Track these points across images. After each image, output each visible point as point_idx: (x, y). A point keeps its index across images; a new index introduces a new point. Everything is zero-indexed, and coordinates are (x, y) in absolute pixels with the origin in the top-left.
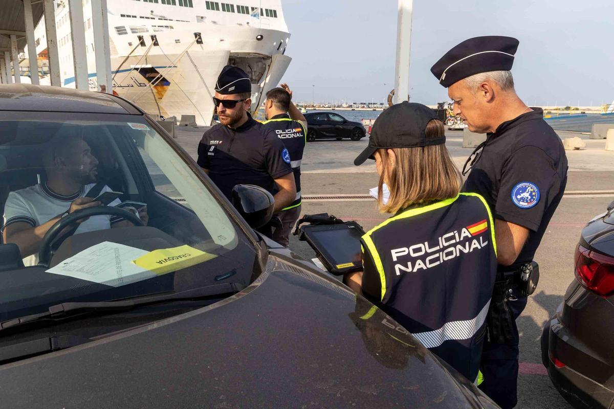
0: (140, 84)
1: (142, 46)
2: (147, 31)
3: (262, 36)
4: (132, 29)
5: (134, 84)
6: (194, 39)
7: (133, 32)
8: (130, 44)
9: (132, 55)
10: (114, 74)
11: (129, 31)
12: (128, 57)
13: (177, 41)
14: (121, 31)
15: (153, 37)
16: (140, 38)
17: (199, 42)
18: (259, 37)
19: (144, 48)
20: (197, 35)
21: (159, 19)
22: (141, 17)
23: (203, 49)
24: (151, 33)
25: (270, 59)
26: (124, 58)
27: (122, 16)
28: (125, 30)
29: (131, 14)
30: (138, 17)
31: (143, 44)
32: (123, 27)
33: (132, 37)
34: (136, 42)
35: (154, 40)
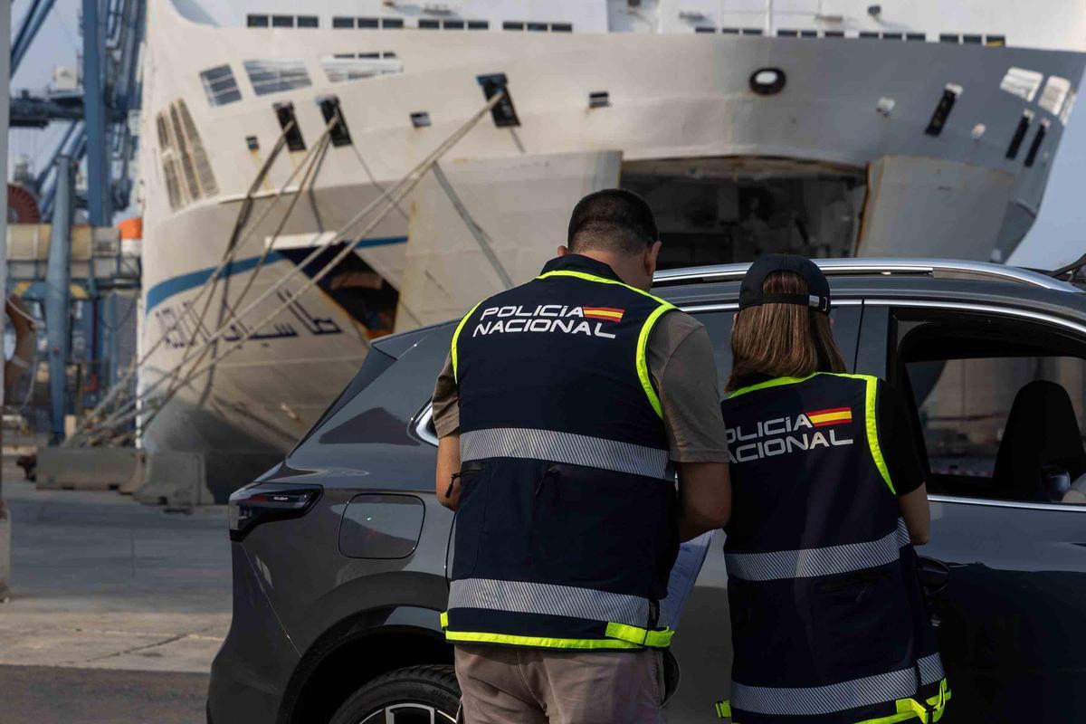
0: (317, 322)
1: (292, 149)
2: (306, 82)
3: (781, 76)
4: (253, 78)
5: (298, 326)
6: (478, 102)
7: (260, 91)
8: (253, 144)
9: (261, 193)
10: (221, 283)
11: (244, 84)
12: (249, 202)
13: (418, 119)
14: (221, 84)
15: (330, 108)
16: (285, 114)
17: (504, 116)
18: (767, 78)
19: (298, 156)
20: (493, 85)
21: (424, 24)
22: (340, 23)
23: (521, 148)
24: (322, 87)
25: (866, 182)
26: (239, 206)
27: (256, 21)
28: (232, 82)
29: (295, 11)
30: (325, 22)
31: (293, 139)
32: (225, 70)
33: (256, 113)
34: (271, 134)
35: (333, 121)
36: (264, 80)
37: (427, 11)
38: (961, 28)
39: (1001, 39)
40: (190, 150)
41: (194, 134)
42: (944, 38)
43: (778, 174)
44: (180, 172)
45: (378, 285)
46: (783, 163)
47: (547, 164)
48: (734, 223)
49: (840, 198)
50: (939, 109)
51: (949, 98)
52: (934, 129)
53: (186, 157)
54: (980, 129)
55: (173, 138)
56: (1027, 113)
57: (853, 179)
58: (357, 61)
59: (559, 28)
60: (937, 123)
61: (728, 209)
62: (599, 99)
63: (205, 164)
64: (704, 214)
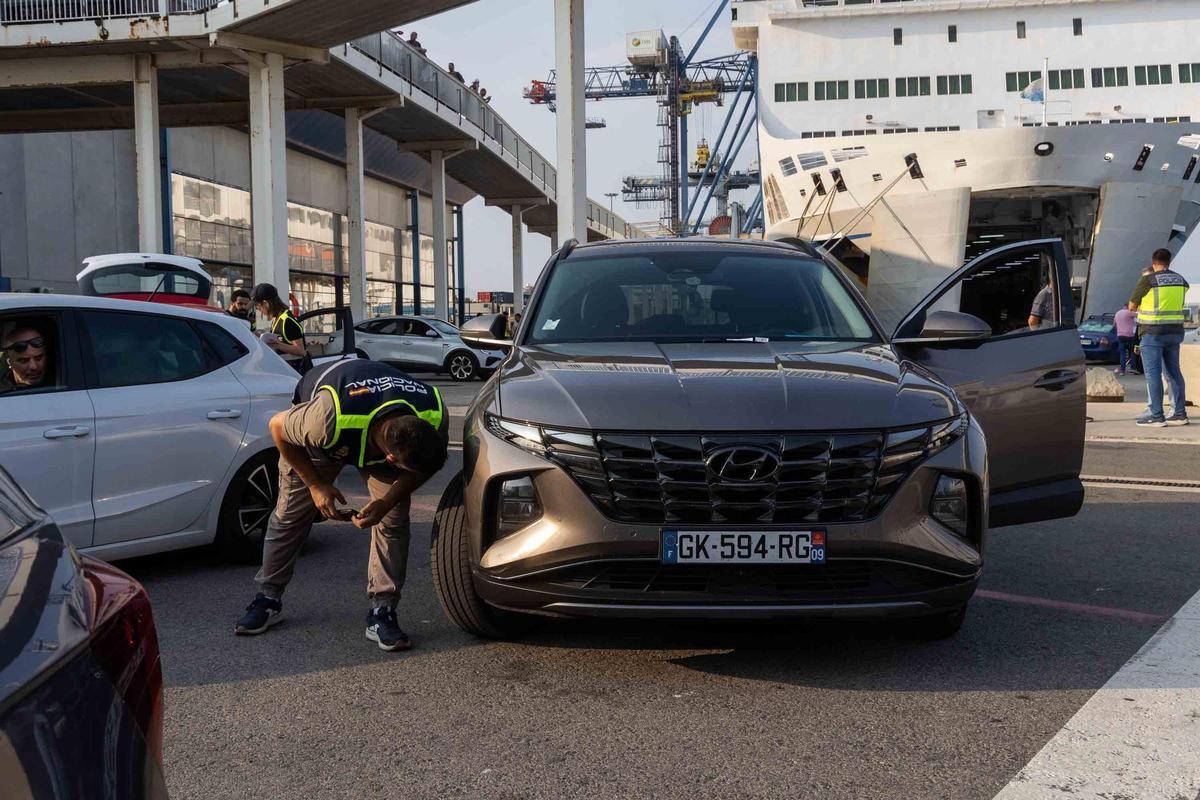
1: (820, 194)
2: (826, 163)
3: (1051, 146)
4: (802, 162)
6: (905, 167)
7: (805, 168)
8: (803, 193)
9: (808, 215)
11: (798, 166)
12: (803, 219)
13: (877, 177)
14: (788, 166)
15: (836, 174)
16: (816, 178)
17: (916, 173)
18: (1044, 147)
19: (823, 197)
20: (911, 159)
21: (886, 131)
22: (845, 133)
23: (926, 188)
24: (832, 165)
25: (1099, 196)
26: (798, 222)
27: (805, 135)
28: (793, 165)
29: (824, 129)
30: (839, 133)
31: (820, 190)
32: (790, 159)
33: (803, 178)
34: (811, 187)
35: (838, 180)
36: (807, 162)
37: (888, 125)
38: (1165, 115)
39: (1187, 119)
40: (776, 197)
41: (778, 190)
42: (1156, 120)
43: (1056, 194)
44: (774, 207)
45: (862, 256)
46: (1057, 189)
47: (935, 195)
48: (1040, 219)
49: (1089, 204)
50: (1141, 156)
51: (1147, 151)
52: (1138, 168)
53: (775, 200)
54: (1167, 165)
55: (770, 192)
56: (1195, 156)
57: (1093, 195)
58: (854, 150)
59: (953, 129)
60: (1140, 163)
61: (1037, 212)
62: (961, 163)
63: (783, 203)
64: (1026, 216)
